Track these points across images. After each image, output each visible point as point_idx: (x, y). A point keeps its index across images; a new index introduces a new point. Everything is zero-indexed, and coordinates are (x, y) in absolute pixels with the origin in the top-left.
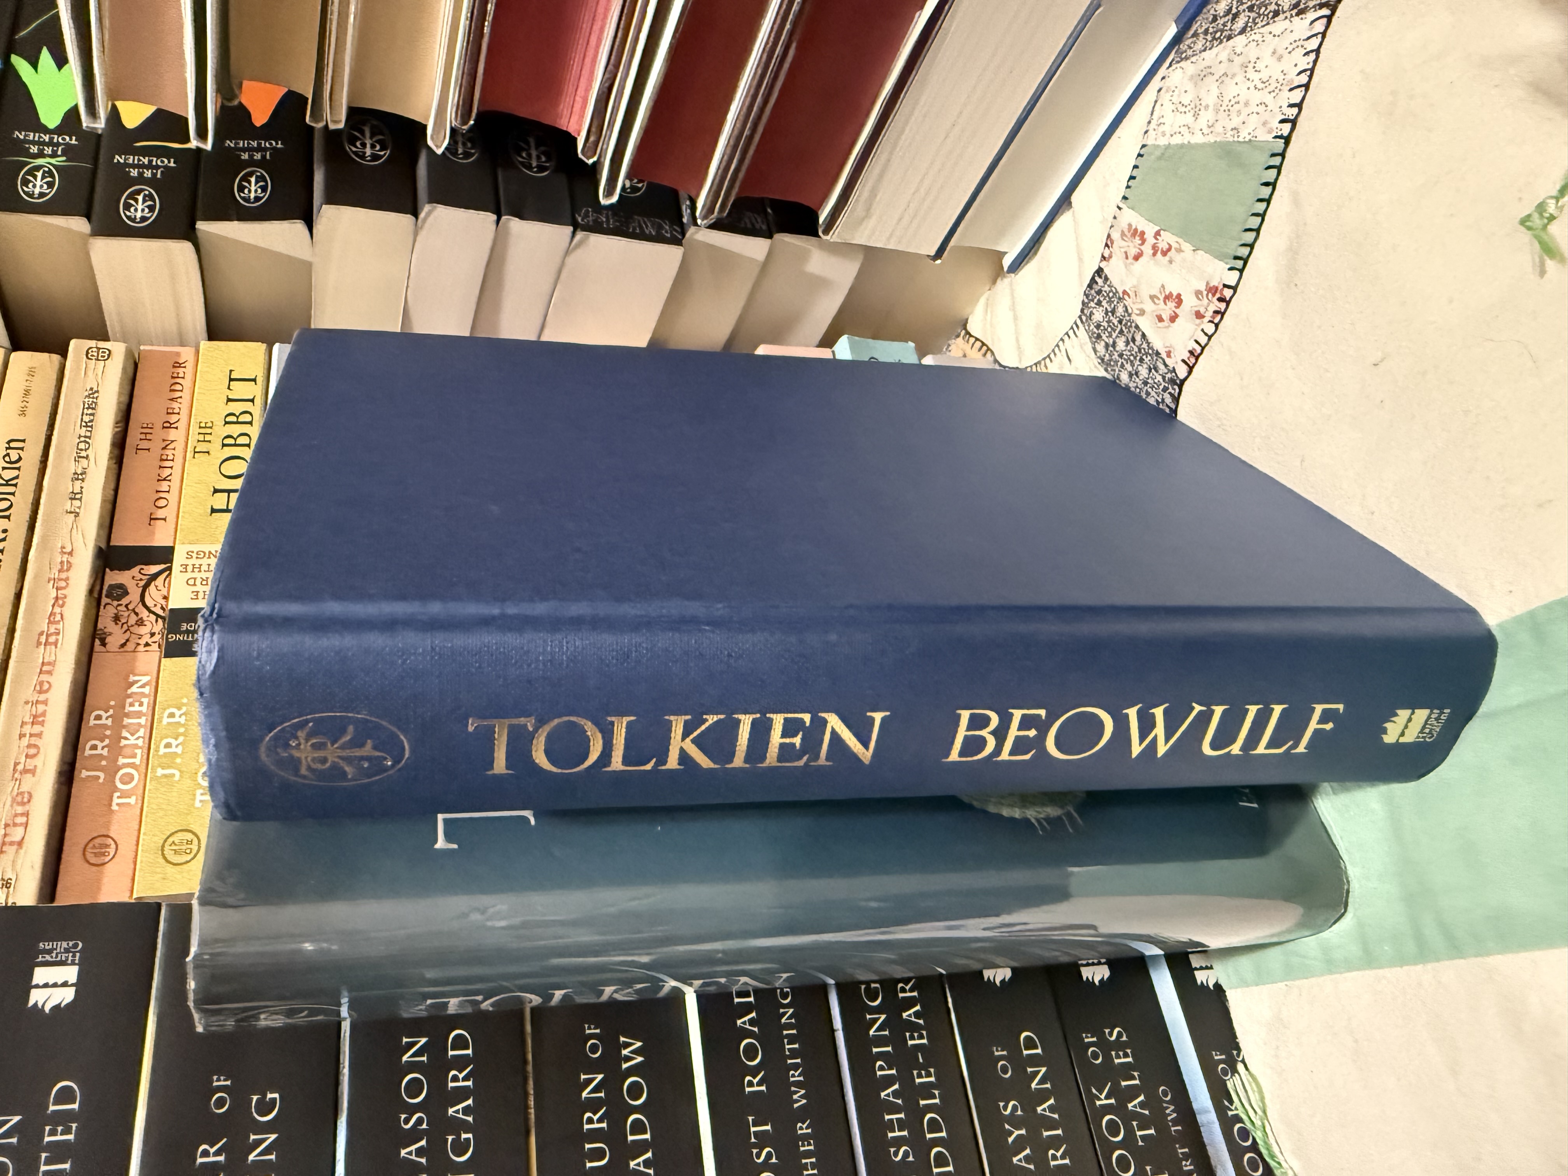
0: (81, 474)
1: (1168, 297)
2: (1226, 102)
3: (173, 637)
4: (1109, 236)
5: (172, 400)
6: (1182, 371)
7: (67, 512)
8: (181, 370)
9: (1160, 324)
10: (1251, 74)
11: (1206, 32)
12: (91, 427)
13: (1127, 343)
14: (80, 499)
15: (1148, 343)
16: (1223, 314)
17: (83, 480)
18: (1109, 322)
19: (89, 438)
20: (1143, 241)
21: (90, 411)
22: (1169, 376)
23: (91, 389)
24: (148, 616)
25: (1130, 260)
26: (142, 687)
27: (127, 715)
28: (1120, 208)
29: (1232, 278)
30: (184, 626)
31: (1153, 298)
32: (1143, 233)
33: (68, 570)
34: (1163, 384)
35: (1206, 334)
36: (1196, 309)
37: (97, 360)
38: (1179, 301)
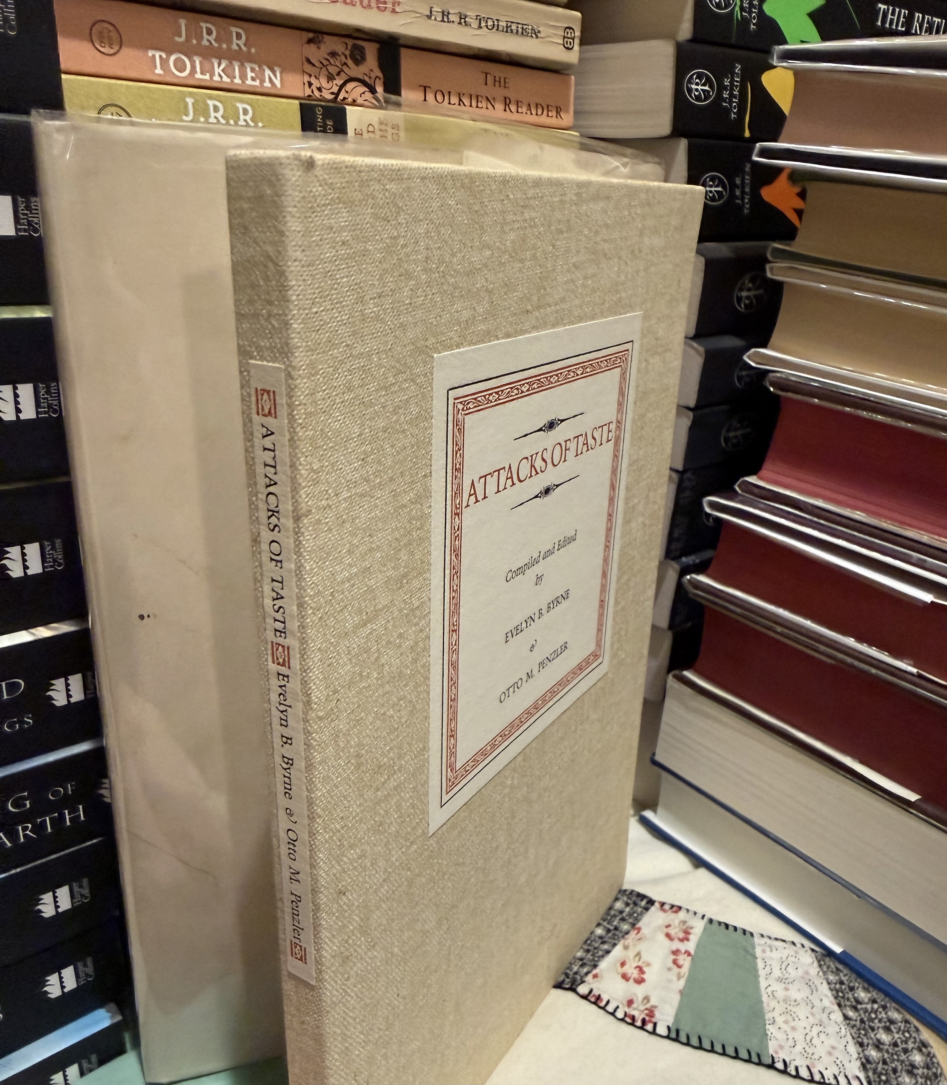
0: (465, 22)
1: (641, 970)
2: (794, 1009)
3: (319, 111)
4: (680, 908)
5: (529, 105)
6: (583, 989)
7: (431, 8)
8: (554, 114)
9: (618, 965)
10: (816, 1030)
11: (842, 983)
12: (507, 32)
13: (601, 937)
14: (443, 21)
15: (603, 956)
16: (633, 1024)
17: (460, 23)
18: (615, 916)
19: (497, 30)
20: (681, 940)
21: (520, 30)
22: (578, 977)
23: (539, 32)
24: (336, 85)
25: (666, 930)
26: (270, 79)
27: (242, 66)
28: (703, 917)
29: (661, 1030)
30: (330, 123)
31: (638, 954)
32: (688, 940)
33: (378, 7)
34: (571, 973)
35: (615, 1010)
36: (635, 1000)
37: (564, 37)
38: (640, 981)
